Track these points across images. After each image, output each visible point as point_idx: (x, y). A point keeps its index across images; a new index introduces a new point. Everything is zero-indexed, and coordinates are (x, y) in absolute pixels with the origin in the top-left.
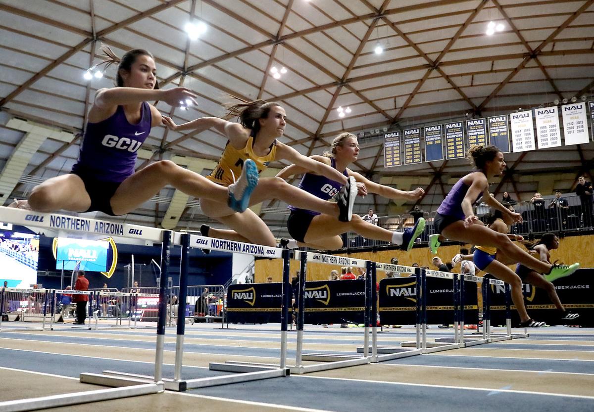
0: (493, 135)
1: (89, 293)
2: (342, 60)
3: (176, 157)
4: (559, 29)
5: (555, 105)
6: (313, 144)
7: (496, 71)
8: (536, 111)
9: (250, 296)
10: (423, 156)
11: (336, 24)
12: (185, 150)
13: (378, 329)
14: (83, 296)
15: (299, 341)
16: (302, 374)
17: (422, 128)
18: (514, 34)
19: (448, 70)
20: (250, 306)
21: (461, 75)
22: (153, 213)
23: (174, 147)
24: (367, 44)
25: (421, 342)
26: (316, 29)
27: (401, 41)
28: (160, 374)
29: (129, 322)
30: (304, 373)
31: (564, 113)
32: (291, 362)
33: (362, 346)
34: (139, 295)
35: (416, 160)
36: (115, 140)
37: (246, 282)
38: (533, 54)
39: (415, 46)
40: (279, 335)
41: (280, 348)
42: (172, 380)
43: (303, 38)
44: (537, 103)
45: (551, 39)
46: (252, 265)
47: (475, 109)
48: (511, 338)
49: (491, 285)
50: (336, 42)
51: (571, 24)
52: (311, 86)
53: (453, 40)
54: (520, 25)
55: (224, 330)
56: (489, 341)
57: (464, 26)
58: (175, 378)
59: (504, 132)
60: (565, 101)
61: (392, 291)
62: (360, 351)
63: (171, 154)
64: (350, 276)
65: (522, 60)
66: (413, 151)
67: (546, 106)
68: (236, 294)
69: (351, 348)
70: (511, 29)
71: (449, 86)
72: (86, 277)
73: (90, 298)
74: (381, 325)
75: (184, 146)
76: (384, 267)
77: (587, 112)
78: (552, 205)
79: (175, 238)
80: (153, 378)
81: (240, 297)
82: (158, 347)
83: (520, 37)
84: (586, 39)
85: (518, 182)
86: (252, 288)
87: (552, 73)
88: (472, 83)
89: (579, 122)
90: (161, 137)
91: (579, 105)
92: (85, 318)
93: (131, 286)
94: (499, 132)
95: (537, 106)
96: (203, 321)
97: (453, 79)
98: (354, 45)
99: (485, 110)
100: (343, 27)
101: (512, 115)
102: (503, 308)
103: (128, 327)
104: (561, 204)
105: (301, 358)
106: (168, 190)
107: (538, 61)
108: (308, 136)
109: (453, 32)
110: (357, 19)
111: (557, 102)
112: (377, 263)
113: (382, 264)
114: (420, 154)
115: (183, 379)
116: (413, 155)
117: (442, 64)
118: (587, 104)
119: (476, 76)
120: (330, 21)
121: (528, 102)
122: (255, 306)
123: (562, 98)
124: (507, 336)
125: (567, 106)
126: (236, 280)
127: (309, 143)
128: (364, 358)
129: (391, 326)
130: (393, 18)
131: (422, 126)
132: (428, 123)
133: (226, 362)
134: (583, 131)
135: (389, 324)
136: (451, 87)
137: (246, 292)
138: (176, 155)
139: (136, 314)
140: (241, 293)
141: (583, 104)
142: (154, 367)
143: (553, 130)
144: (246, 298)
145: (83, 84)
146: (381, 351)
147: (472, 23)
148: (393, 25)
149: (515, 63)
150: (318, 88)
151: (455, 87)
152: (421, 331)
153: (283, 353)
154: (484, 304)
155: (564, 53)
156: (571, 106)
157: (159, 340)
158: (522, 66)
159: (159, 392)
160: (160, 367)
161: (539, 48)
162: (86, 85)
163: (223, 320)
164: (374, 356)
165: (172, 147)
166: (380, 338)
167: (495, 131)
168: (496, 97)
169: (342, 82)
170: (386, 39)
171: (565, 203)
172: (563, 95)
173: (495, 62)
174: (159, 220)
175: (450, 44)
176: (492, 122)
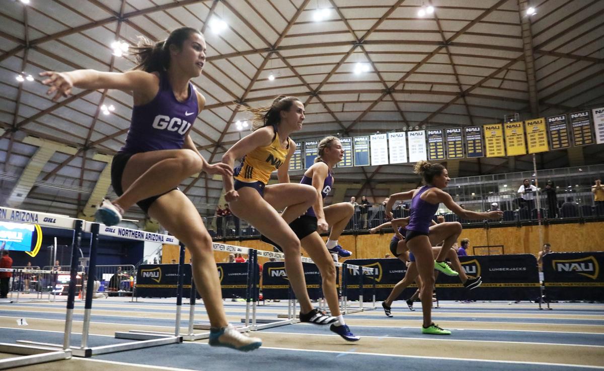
0: (357, 151)
1: (12, 270)
2: (242, 84)
3: (98, 154)
4: (408, 74)
5: (404, 131)
6: (215, 150)
7: (361, 102)
8: (390, 134)
9: (156, 275)
10: (303, 165)
11: (238, 53)
12: (106, 149)
13: (261, 303)
14: (6, 273)
15: (191, 313)
16: (193, 341)
17: (303, 143)
18: (375, 75)
19: (325, 98)
20: (156, 283)
21: (335, 103)
22: (76, 202)
23: (97, 146)
24: (263, 72)
25: (292, 313)
26: (221, 56)
27: (289, 72)
28: (68, 342)
29: (49, 296)
30: (195, 340)
31: (410, 137)
32: (184, 331)
33: (244, 317)
34: (59, 272)
35: (297, 168)
36: (166, 120)
37: (154, 263)
38: (389, 91)
39: (300, 77)
40: (175, 307)
41: (175, 319)
42: (79, 348)
43: (211, 63)
44: (390, 128)
45: (402, 81)
46: (160, 248)
47: (345, 130)
48: (363, 310)
49: (349, 269)
50: (238, 68)
51: (417, 71)
52: (216, 102)
53: (330, 74)
54: (381, 67)
55: (133, 303)
56: (346, 313)
57: (338, 64)
58: (82, 346)
59: (365, 149)
60: (411, 128)
61: (273, 272)
62: (243, 321)
63: (93, 152)
64: (240, 259)
65: (380, 95)
66: (295, 160)
67: (397, 131)
68: (145, 273)
69: (237, 319)
70: (373, 70)
71: (325, 110)
72: (9, 256)
73: (14, 274)
74: (263, 299)
75: (106, 146)
76: (264, 254)
77: (426, 138)
78: (397, 208)
79: (86, 226)
80: (62, 346)
81: (148, 275)
82: (68, 318)
83: (380, 77)
84: (426, 83)
85: (374, 188)
86: (159, 268)
87: (403, 107)
88: (343, 109)
89: (420, 145)
90: (85, 136)
91: (420, 132)
92: (7, 292)
93: (53, 265)
94: (362, 150)
95: (390, 131)
96: (116, 295)
97: (328, 105)
98: (252, 72)
99: (352, 131)
100: (244, 57)
101: (372, 136)
102: (356, 287)
103: (47, 300)
104: (404, 207)
105: (192, 327)
106: (90, 182)
107: (392, 97)
108: (212, 143)
109: (329, 69)
110: (255, 51)
111: (405, 129)
112: (258, 251)
113: (262, 252)
114: (300, 163)
115: (89, 346)
116: (295, 164)
117: (321, 93)
118: (426, 132)
119: (346, 104)
120: (233, 51)
121: (384, 127)
122: (161, 283)
123: (408, 126)
124: (359, 309)
125: (412, 132)
126: (146, 261)
127: (212, 149)
128: (246, 327)
129: (272, 300)
130: (284, 53)
131: (303, 140)
132: (308, 138)
133: (130, 331)
134: (422, 152)
135: (270, 299)
136: (327, 111)
137: (153, 271)
138: (99, 153)
139: (56, 289)
140: (149, 272)
141: (423, 132)
142: (63, 336)
143: (401, 150)
144: (153, 276)
145: (15, 85)
146: (259, 322)
147: (345, 63)
148: (284, 59)
149: (375, 97)
150: (222, 104)
151: (330, 112)
152: (292, 304)
153: (177, 323)
154: (342, 285)
155: (411, 92)
156: (415, 132)
157: (68, 313)
158: (381, 100)
159: (67, 358)
160: (69, 336)
161: (393, 87)
162: (17, 86)
163: (133, 295)
164: (253, 326)
165: (94, 146)
166: (258, 310)
167: (359, 148)
168: (360, 121)
169: (242, 101)
170: (278, 70)
171: (407, 207)
172: (410, 123)
173: (361, 95)
174: (81, 207)
175: (327, 78)
176: (357, 141)
